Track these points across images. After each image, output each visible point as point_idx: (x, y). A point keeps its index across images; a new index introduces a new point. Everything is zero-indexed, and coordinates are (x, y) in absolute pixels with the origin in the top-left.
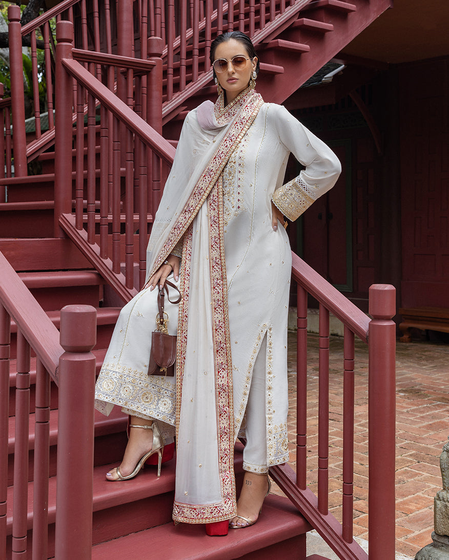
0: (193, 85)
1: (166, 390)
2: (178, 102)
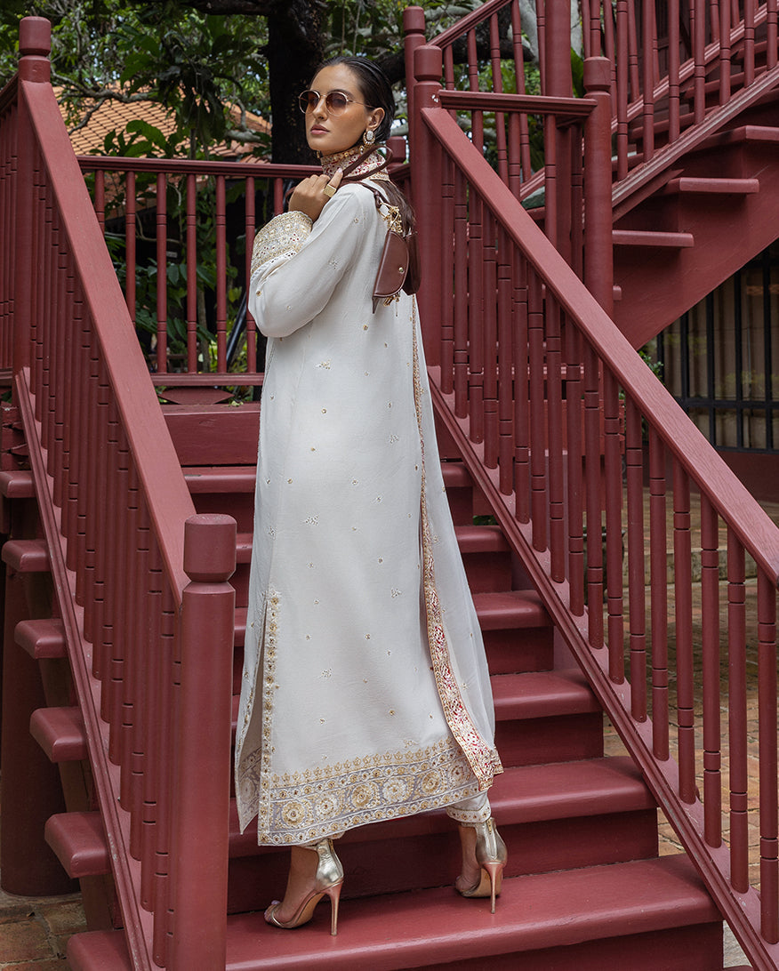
0: (694, 130)
2: (662, 163)
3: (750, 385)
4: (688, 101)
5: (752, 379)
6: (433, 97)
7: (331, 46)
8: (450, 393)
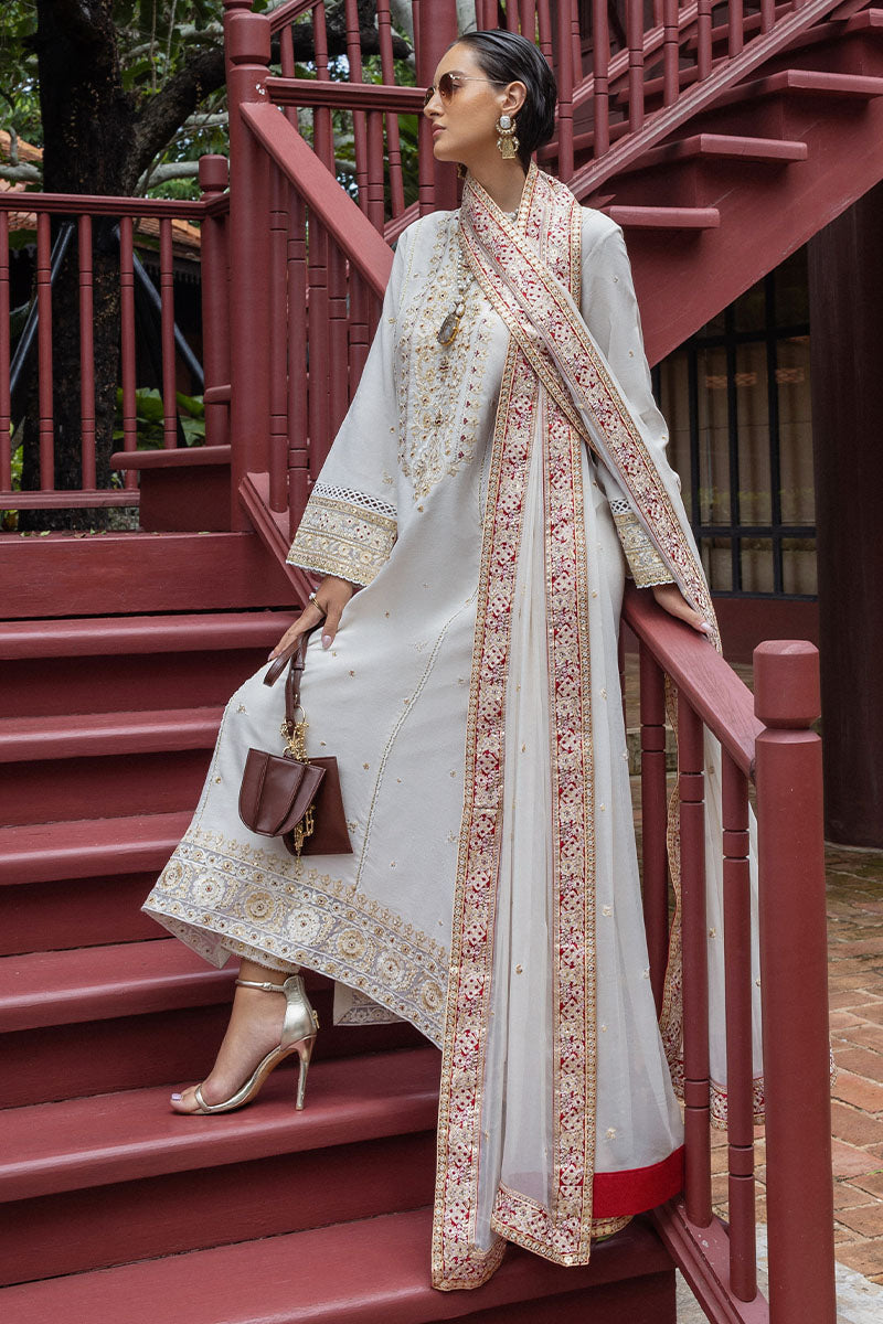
0: (630, 140)
1: (305, 888)
3: (711, 507)
4: (620, 106)
5: (714, 498)
6: (258, 87)
7: (138, 49)
8: (282, 510)
